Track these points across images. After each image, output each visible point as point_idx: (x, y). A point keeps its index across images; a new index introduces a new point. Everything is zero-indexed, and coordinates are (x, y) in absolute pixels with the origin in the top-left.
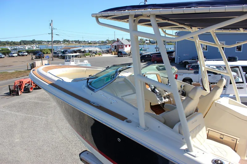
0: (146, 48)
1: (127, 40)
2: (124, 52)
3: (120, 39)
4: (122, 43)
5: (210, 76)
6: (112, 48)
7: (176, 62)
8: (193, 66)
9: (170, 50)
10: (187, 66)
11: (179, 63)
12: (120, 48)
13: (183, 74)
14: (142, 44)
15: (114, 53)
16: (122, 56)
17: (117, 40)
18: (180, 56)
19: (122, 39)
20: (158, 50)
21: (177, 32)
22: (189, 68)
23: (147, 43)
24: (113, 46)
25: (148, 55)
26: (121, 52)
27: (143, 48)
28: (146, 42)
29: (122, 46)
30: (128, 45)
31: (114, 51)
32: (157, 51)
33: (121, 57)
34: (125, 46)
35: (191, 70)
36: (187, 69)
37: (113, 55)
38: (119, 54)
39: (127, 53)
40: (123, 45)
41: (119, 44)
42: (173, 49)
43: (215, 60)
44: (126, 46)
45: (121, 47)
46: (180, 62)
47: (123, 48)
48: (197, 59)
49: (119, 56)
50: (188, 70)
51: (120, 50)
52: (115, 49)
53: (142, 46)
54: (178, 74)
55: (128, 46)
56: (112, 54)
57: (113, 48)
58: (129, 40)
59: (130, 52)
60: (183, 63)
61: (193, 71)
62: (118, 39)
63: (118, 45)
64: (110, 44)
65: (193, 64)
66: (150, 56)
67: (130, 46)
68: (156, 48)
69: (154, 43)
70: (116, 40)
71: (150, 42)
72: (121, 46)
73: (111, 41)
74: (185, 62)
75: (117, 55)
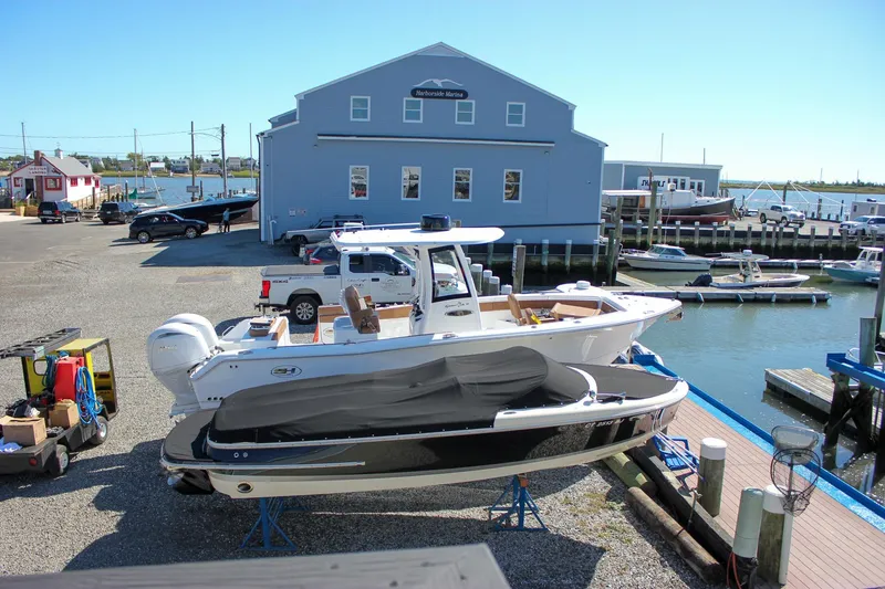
0: (152, 189)
1: (78, 158)
2: (67, 204)
3: (49, 155)
4: (56, 171)
5: (378, 280)
6: (15, 190)
7: (263, 239)
8: (322, 249)
9: (243, 196)
10: (302, 252)
11: (275, 241)
12: (47, 189)
13: (287, 278)
14: (137, 172)
15: (23, 209)
16: (60, 222)
17: (33, 157)
18: (276, 218)
19: (58, 152)
20: (197, 196)
21: (262, 134)
22: (308, 257)
23: (155, 170)
24: (19, 182)
25: (161, 216)
26: (52, 206)
27: (143, 188)
28: (153, 165)
29: (58, 181)
30: (81, 177)
31: (24, 201)
32: (193, 200)
33: (54, 222)
34: (69, 183)
35: (315, 263)
36: (301, 261)
37: (22, 218)
38: (45, 212)
39: (81, 209)
40: (60, 179)
41: (42, 171)
42: (251, 192)
43: (386, 228)
44: (74, 182)
45: (51, 184)
46: (279, 237)
47: (60, 189)
48: (334, 224)
49: (44, 222)
50: (307, 263)
51: (49, 196)
52: (28, 192)
53: (138, 182)
54: (271, 279)
55: (81, 182)
56: (14, 214)
57: (18, 189)
58: (83, 157)
59: (90, 204)
60: (287, 241)
61: (321, 268)
62: (37, 153)
63: (40, 179)
64: (6, 173)
65: (321, 245)
66: (171, 218)
67: (88, 181)
68: (192, 189)
69: (184, 171)
70: (28, 158)
71: (168, 167)
72: (55, 180)
73: (10, 159)
74: (296, 237)
75: (38, 216)
